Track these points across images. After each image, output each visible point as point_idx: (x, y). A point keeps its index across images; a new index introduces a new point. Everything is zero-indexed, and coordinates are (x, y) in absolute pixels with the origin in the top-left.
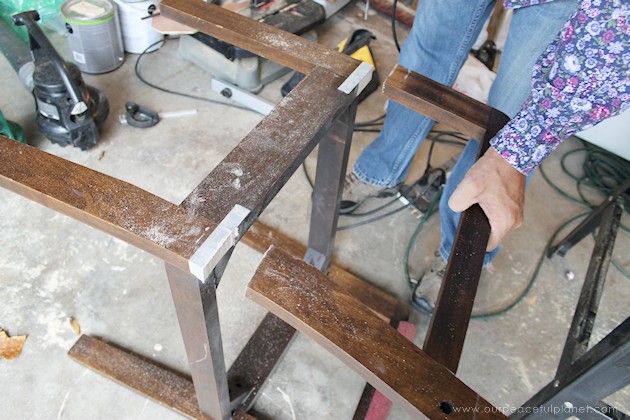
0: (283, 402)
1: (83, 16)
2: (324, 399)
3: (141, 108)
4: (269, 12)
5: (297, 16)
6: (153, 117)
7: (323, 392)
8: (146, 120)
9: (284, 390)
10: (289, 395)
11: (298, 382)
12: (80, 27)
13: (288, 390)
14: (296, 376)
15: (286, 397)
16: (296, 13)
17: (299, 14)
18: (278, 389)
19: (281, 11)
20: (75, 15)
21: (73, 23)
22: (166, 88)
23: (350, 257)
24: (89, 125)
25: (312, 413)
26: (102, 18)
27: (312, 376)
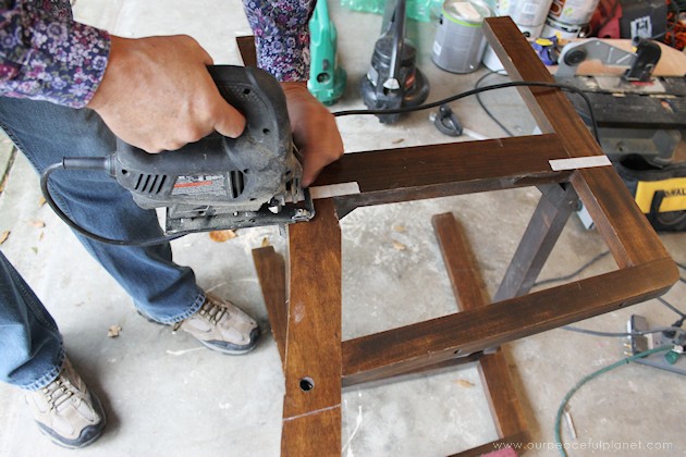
0: (355, 420)
1: (458, 14)
2: (388, 448)
3: (453, 116)
4: (636, 91)
5: (665, 109)
6: (458, 129)
7: (392, 442)
8: (450, 128)
9: (363, 411)
10: (364, 419)
11: (380, 416)
12: (450, 22)
13: (367, 415)
14: (383, 411)
15: (359, 419)
16: (666, 105)
17: (670, 108)
18: (360, 407)
19: (652, 96)
20: (453, 10)
21: (447, 17)
22: (491, 112)
23: (525, 358)
24: (395, 103)
25: (368, 450)
26: (472, 23)
27: (395, 422)
